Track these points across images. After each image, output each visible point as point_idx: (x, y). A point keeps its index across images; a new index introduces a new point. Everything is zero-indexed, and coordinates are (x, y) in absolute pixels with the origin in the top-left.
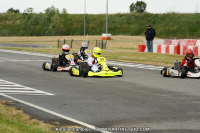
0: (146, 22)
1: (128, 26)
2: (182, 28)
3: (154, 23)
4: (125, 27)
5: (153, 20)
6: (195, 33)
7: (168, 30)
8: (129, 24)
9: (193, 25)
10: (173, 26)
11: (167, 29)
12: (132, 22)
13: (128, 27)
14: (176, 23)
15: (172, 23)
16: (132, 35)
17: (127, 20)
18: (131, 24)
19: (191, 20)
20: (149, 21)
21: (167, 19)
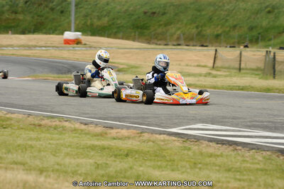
0: (47, 9)
1: (13, 16)
2: (119, 22)
3: (62, 12)
4: (8, 19)
5: (58, 8)
6: (146, 32)
7: (92, 25)
8: (16, 13)
9: (139, 18)
10: (99, 18)
11: (89, 23)
12: (20, 10)
13: (14, 19)
14: (105, 13)
15: (95, 14)
16: (23, 33)
17: (11, 6)
18: (20, 13)
19: (131, 8)
20: (52, 9)
21: (86, 7)
